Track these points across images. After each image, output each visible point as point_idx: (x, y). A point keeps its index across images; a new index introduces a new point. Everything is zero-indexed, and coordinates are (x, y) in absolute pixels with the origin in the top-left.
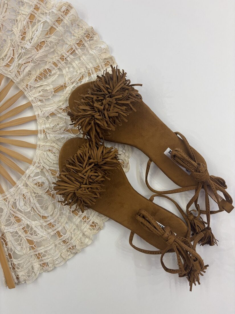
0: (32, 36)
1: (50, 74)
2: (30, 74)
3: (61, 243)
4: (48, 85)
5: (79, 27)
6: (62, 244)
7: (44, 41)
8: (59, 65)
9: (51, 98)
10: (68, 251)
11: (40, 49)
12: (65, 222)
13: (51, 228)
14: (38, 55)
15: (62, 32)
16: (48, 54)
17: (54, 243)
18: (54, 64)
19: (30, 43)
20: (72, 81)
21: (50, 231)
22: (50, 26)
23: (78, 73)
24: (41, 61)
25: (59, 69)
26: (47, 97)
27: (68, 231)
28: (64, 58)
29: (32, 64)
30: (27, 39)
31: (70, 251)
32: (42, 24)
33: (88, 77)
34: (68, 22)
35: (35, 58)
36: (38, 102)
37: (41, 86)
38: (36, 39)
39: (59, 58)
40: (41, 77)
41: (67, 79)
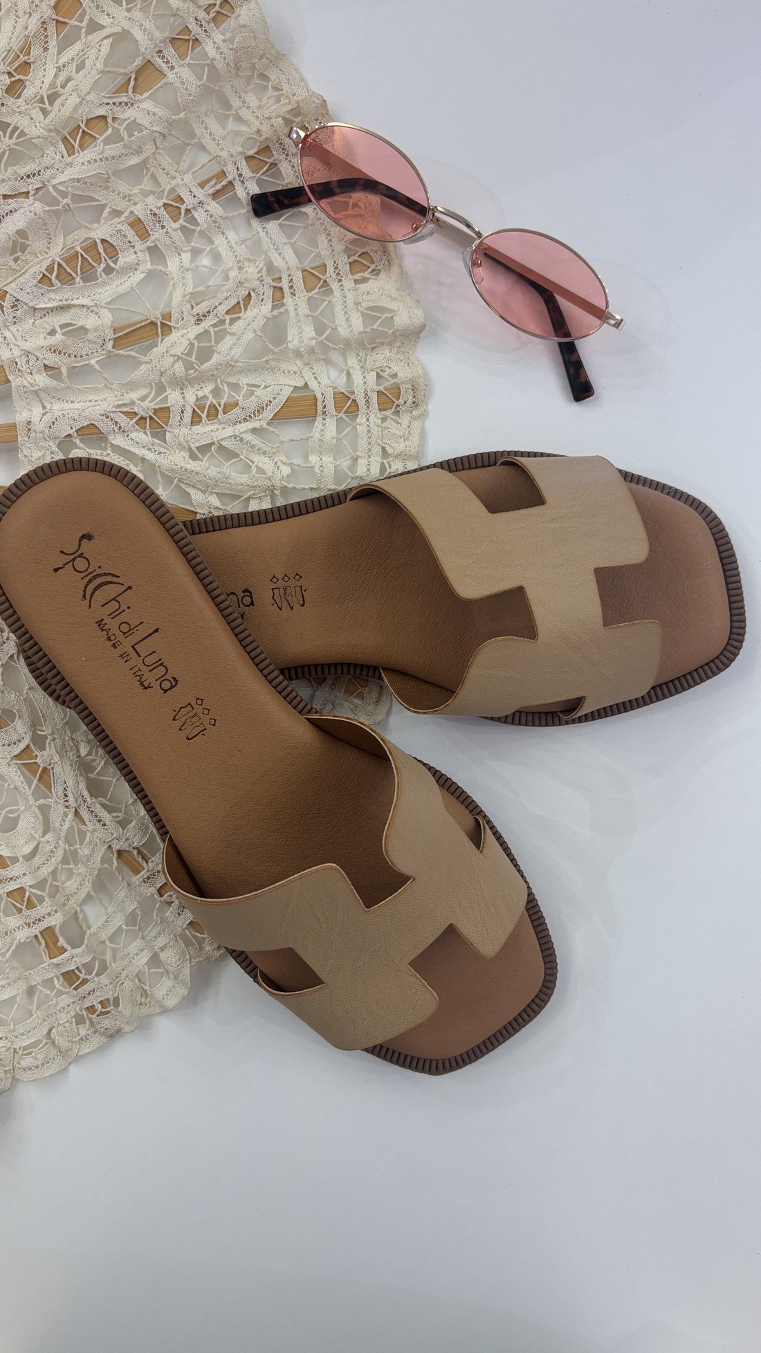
0: (53, 85)
1: (112, 264)
2: (24, 248)
3: (56, 981)
4: (95, 309)
5: (267, 87)
6: (57, 986)
7: (104, 117)
8: (157, 235)
9: (97, 367)
10: (79, 1020)
11: (81, 146)
12: (84, 894)
13: (20, 911)
14: (69, 171)
15: (187, 89)
16: (116, 173)
17: (26, 978)
18: (136, 224)
19: (45, 112)
20: (201, 309)
21: (13, 921)
22: (141, 58)
23: (231, 281)
24: (76, 198)
25: (154, 251)
26: (78, 359)
27: (88, 932)
28: (183, 207)
29: (38, 206)
30: (28, 92)
31: (92, 1023)
32: (107, 42)
33: (269, 305)
34: (221, 53)
35: (55, 182)
36: (39, 371)
37: (63, 308)
38: (74, 100)
39: (160, 204)
40: (69, 270)
41: (177, 297)
